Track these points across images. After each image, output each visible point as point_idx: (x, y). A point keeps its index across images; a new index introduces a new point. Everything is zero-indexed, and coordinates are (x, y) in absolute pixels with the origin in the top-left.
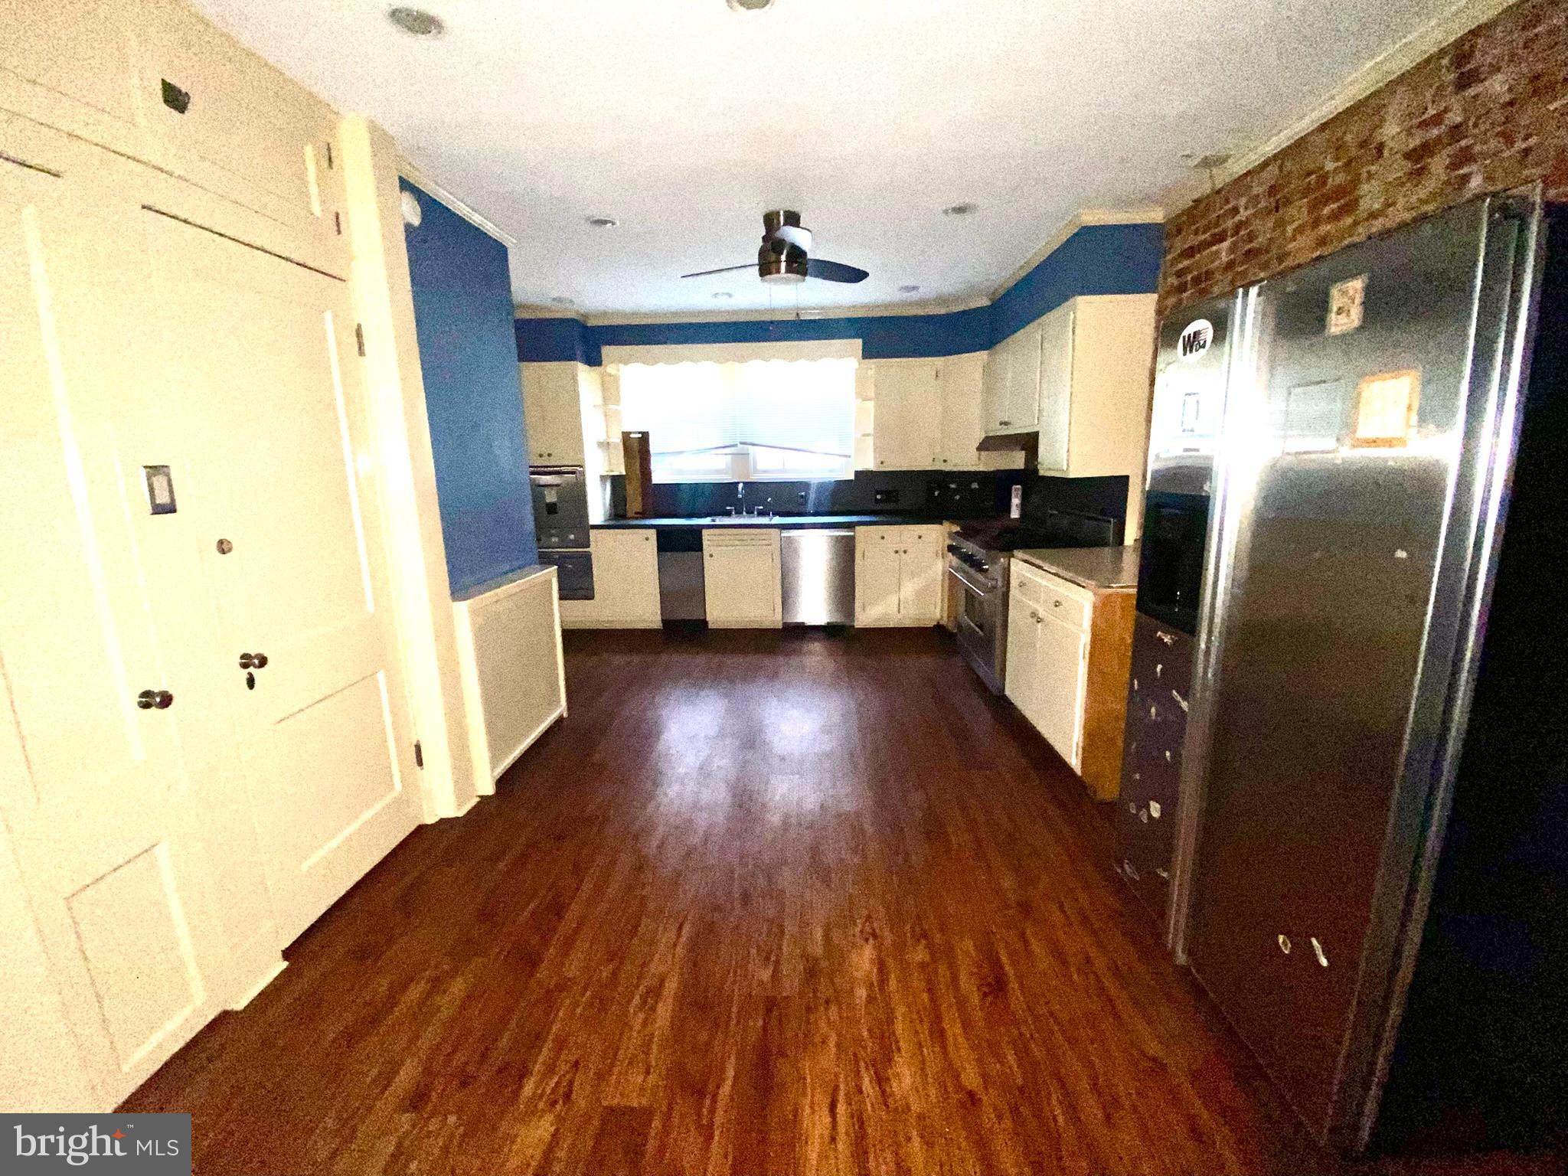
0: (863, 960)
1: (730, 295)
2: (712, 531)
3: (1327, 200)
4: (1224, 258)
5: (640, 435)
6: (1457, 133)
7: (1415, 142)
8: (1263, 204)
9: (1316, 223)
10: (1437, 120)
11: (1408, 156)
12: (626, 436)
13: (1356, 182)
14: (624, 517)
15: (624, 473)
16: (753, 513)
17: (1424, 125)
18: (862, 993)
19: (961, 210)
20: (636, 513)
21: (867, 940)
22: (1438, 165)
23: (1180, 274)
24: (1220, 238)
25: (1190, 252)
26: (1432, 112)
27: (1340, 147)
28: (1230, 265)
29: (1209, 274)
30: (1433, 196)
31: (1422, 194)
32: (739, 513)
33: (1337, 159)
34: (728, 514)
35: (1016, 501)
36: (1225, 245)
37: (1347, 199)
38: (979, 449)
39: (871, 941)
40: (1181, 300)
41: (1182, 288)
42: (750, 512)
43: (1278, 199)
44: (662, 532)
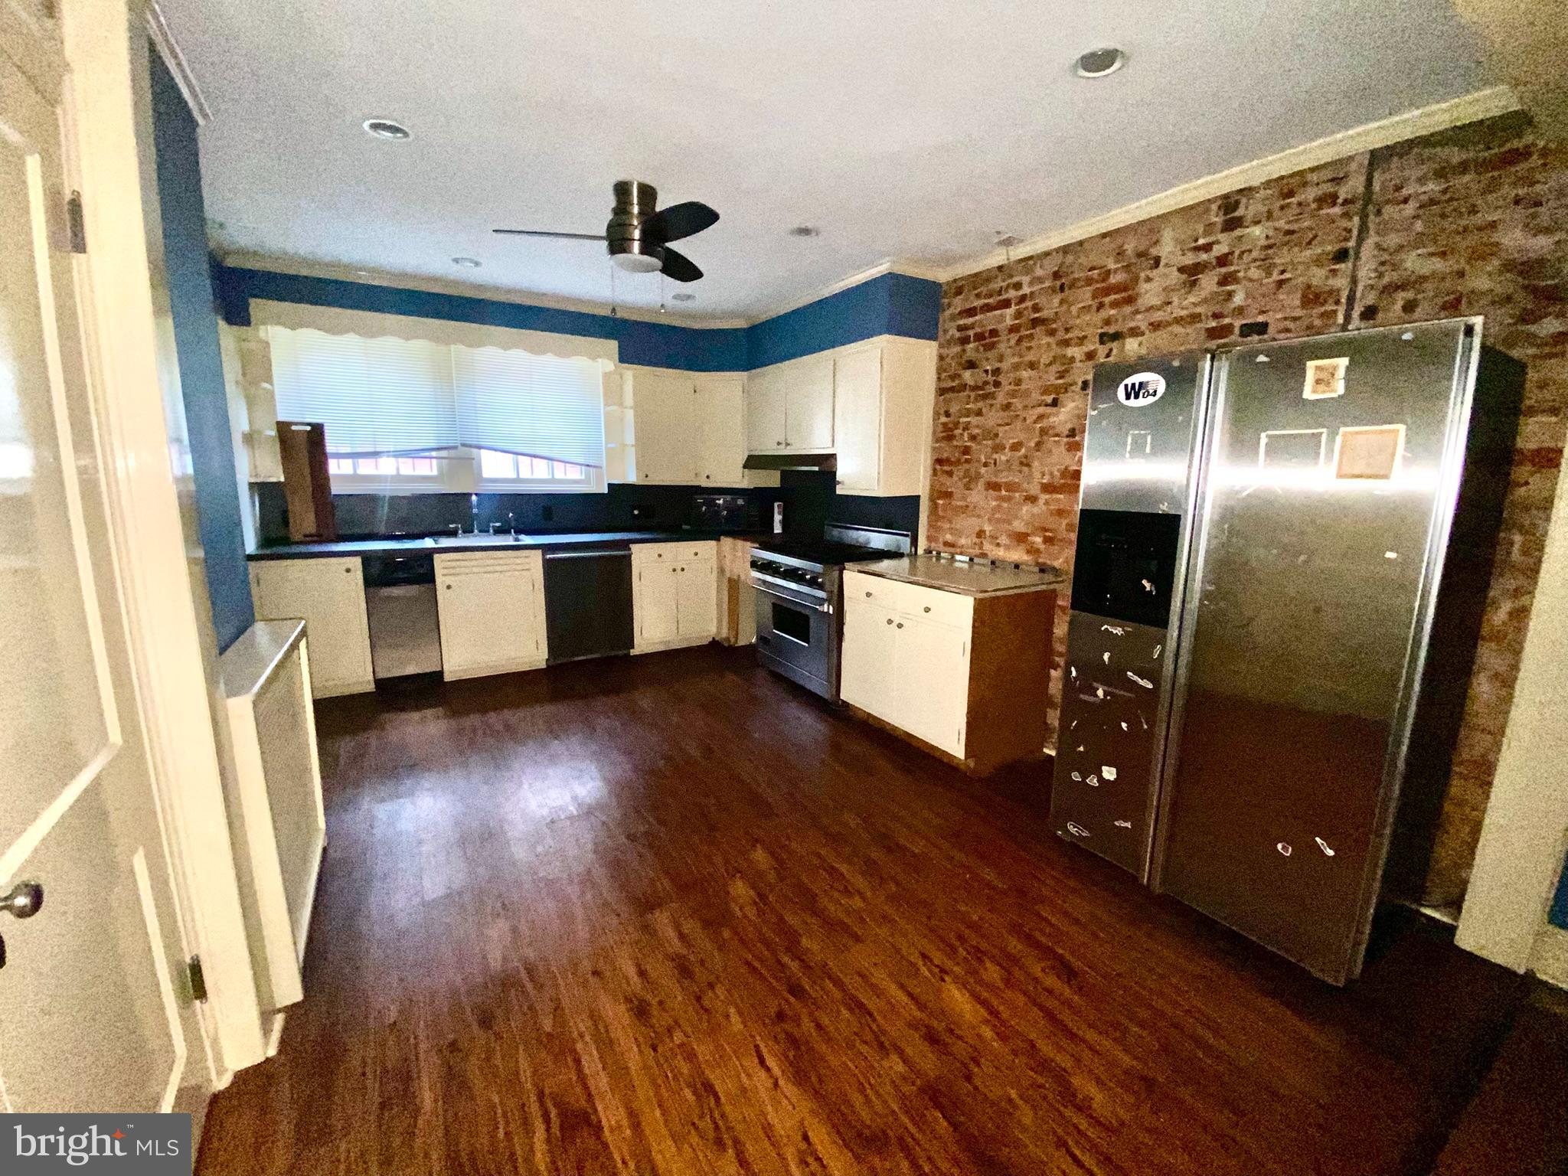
0: (958, 1000)
1: (477, 264)
2: (444, 556)
3: (1107, 291)
4: (1009, 322)
5: (309, 428)
6: (1223, 261)
7: (1190, 259)
8: (1047, 284)
9: (1101, 306)
10: (1207, 248)
11: (1181, 270)
12: (283, 428)
13: (1136, 280)
14: (286, 541)
15: (282, 479)
16: (488, 531)
17: (1197, 249)
18: (987, 1033)
19: (805, 231)
20: (306, 536)
21: (943, 980)
22: (1208, 282)
23: (960, 329)
24: (1006, 304)
25: (971, 312)
26: (1201, 241)
27: (1120, 254)
28: (1013, 329)
29: (994, 333)
30: (1205, 301)
31: (1192, 299)
32: (468, 531)
33: (1116, 262)
34: (453, 534)
35: (778, 518)
36: (1009, 312)
37: (1127, 295)
38: (745, 467)
39: (947, 978)
40: (964, 351)
41: (965, 341)
42: (484, 530)
43: (1061, 281)
44: (367, 558)
